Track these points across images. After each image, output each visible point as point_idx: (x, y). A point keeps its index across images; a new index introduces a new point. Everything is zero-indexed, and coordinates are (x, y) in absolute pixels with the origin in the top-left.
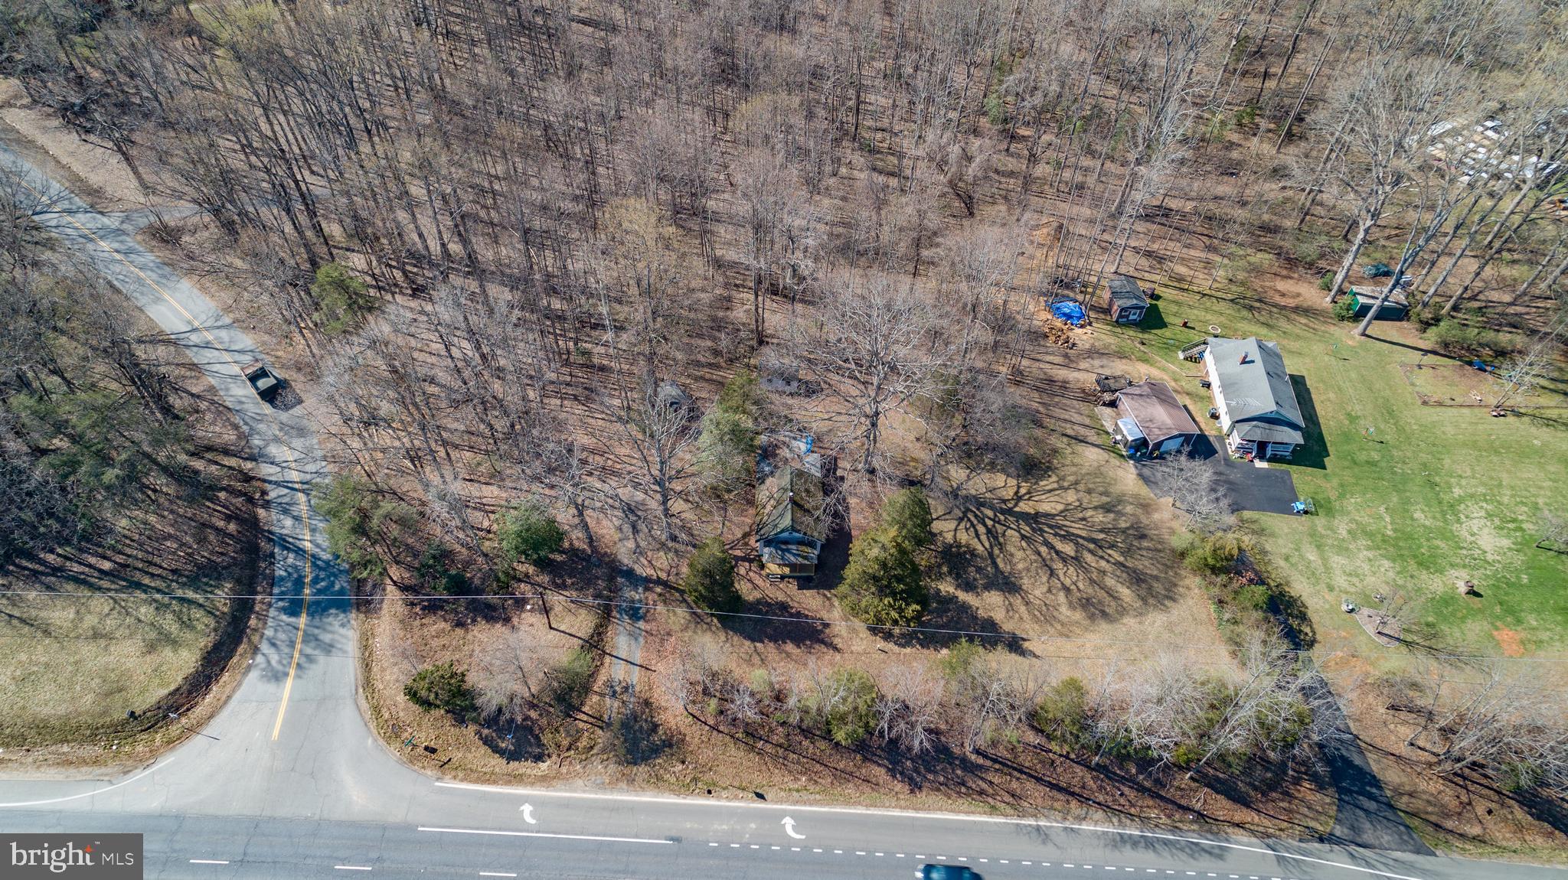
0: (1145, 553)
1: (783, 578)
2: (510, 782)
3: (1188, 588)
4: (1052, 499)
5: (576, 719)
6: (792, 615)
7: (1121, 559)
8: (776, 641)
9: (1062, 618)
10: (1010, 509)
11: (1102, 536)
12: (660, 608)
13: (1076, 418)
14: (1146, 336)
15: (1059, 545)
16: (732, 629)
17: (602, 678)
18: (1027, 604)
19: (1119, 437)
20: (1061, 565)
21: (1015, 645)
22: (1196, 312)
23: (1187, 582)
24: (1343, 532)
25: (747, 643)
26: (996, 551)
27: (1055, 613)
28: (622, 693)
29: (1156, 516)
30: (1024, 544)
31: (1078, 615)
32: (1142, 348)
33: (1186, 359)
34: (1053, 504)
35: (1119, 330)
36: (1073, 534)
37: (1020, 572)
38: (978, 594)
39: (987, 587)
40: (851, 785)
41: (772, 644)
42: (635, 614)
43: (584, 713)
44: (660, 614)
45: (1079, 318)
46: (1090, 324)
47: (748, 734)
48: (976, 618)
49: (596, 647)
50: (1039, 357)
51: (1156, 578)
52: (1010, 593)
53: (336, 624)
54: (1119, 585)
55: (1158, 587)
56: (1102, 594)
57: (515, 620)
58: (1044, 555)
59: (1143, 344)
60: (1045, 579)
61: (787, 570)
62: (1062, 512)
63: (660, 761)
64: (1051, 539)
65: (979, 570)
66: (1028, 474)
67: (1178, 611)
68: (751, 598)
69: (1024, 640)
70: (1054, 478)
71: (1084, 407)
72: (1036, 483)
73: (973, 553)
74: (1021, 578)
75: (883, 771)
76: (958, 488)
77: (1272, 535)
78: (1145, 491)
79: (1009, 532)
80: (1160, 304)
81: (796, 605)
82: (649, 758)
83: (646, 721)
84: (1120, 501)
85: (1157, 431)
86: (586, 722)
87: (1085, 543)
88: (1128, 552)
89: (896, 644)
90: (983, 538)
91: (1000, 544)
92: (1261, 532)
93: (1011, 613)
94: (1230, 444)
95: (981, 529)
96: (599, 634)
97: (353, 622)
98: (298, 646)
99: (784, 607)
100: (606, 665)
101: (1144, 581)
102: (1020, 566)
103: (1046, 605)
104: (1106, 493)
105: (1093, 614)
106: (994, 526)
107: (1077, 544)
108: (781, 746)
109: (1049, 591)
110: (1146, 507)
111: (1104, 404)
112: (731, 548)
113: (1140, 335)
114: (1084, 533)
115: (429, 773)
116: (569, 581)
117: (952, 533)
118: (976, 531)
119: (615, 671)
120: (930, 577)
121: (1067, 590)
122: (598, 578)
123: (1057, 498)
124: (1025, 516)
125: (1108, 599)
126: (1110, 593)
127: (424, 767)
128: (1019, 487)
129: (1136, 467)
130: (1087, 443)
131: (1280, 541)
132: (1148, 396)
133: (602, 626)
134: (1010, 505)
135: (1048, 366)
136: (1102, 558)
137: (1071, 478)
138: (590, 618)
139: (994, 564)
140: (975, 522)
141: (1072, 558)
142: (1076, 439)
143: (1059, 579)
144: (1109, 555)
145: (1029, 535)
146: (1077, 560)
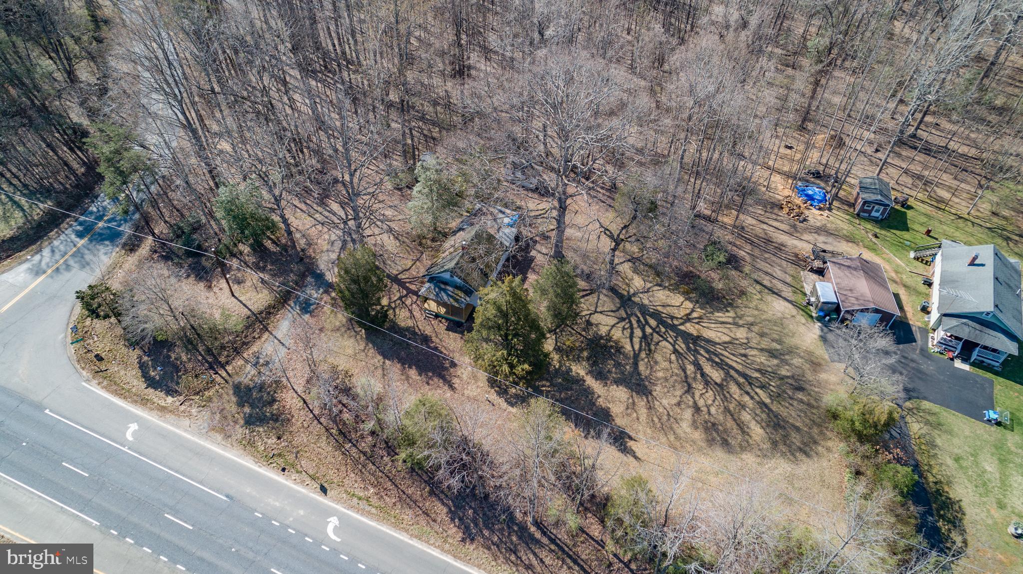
0: (795, 403)
1: (437, 316)
2: (136, 402)
3: (829, 450)
4: (720, 330)
5: (216, 373)
6: (429, 347)
7: (768, 401)
8: (403, 364)
9: (679, 431)
10: (676, 326)
11: (757, 375)
12: (327, 308)
13: (778, 273)
14: (883, 232)
15: (708, 369)
16: (374, 344)
17: (255, 348)
18: (650, 408)
19: (813, 299)
20: (701, 387)
21: (621, 440)
22: (945, 227)
23: (830, 444)
25: (380, 358)
26: (643, 355)
27: (675, 426)
28: (263, 365)
29: (823, 376)
30: (673, 357)
31: (698, 435)
32: (874, 239)
33: (916, 258)
34: (719, 334)
35: (857, 221)
36: (727, 364)
37: (658, 379)
38: (606, 385)
39: (617, 382)
40: (410, 512)
41: (399, 366)
42: (306, 307)
43: (226, 371)
44: (323, 313)
45: (820, 201)
46: (830, 209)
47: (341, 432)
48: (594, 404)
49: (261, 322)
50: (766, 220)
51: (798, 429)
52: (638, 393)
53: (103, 251)
54: (754, 422)
55: (796, 439)
56: (730, 424)
57: (214, 283)
58: (688, 372)
59: (876, 237)
60: (678, 393)
61: (443, 310)
62: (726, 343)
63: (261, 429)
64: (702, 361)
65: (618, 365)
66: (707, 303)
67: (807, 467)
68: (403, 324)
69: (631, 438)
70: (732, 314)
71: (791, 269)
72: (712, 313)
73: (619, 349)
74: (656, 385)
75: (445, 510)
76: (634, 294)
77: (950, 432)
78: (821, 352)
79: (664, 343)
80: (910, 213)
81: (438, 341)
82: (253, 424)
83: (269, 393)
84: (791, 351)
85: (853, 300)
86: (223, 378)
87: (736, 376)
88: (777, 397)
89: (506, 401)
90: (636, 341)
91: (650, 350)
92: (938, 426)
93: (629, 411)
94: (933, 338)
95: (638, 333)
96: (270, 313)
97: (114, 254)
98: (66, 257)
99: (426, 339)
100: (263, 339)
101: (782, 427)
102: (660, 374)
103: (669, 415)
104: (779, 342)
105: (713, 439)
106: (652, 334)
107: (727, 374)
108: (365, 454)
109: (679, 404)
110: (816, 365)
111: (812, 270)
112: (410, 282)
113: (878, 230)
114: (739, 367)
115: (84, 373)
116: (269, 267)
117: (608, 328)
118: (632, 333)
119: (266, 347)
120: (567, 356)
121: (697, 409)
122: (292, 271)
123: (725, 331)
124: (686, 336)
125: (736, 430)
126: (742, 427)
127: (83, 369)
128: (693, 311)
129: (822, 330)
130: (780, 296)
131: (956, 441)
132: (855, 269)
133: (274, 308)
134: (676, 322)
135: (771, 229)
136: (748, 393)
137: (749, 319)
138: (268, 298)
139: (636, 365)
140: (635, 325)
141: (716, 383)
142: (769, 290)
143: (693, 397)
144: (756, 393)
145: (681, 351)
146: (721, 387)
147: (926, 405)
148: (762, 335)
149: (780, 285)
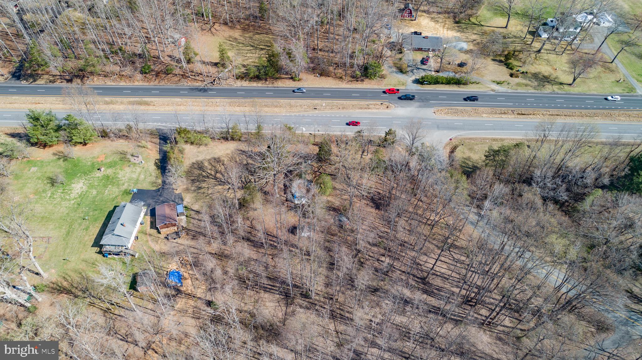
0: (195, 175)
4: (217, 190)
7: (203, 173)
9: (227, 158)
11: (206, 179)
14: (145, 268)
15: (221, 176)
18: (236, 161)
20: (222, 171)
24: (126, 185)
27: (229, 159)
29: (185, 187)
30: (231, 176)
31: (222, 159)
32: (151, 259)
33: (136, 253)
46: (168, 272)
51: (195, 168)
55: (196, 166)
59: (150, 262)
60: (228, 167)
62: (216, 186)
78: (184, 195)
92: (153, 184)
101: (199, 167)
107: (215, 177)
109: (228, 164)
110: (187, 190)
114: (211, 180)
121: (223, 165)
129: (183, 203)
130: (196, 211)
131: (149, 180)
136: (209, 173)
137: (208, 197)
142: (199, 212)
143: (224, 167)
144: (206, 174)
146: (217, 172)
147: (154, 189)
148: (204, 193)
149: (196, 216)
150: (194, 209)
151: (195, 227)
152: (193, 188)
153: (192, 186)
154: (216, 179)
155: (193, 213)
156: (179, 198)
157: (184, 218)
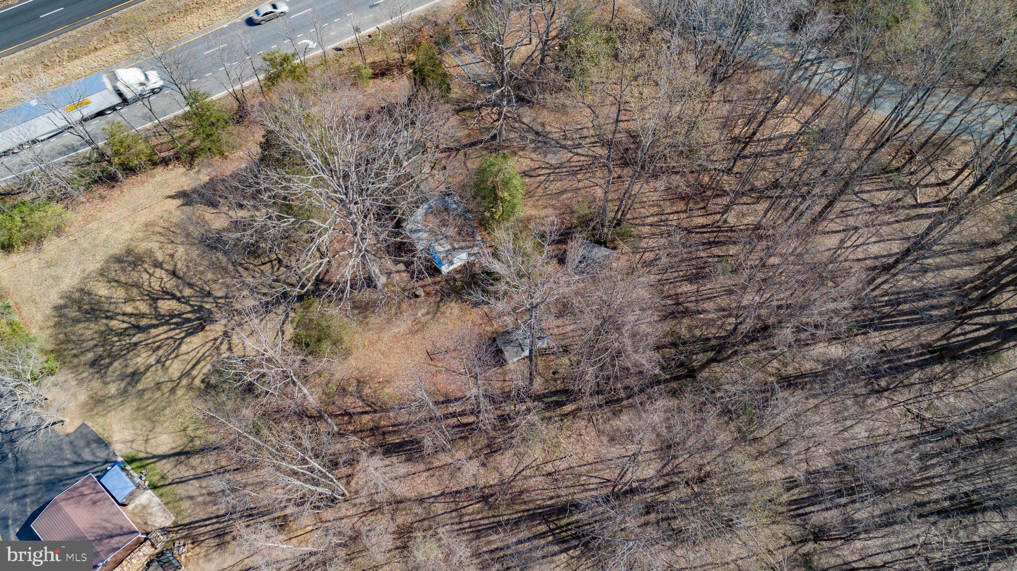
9: (155, 238)
13: (194, 489)
17: (480, 51)
21: (190, 197)
27: (162, 239)
28: (461, 50)
31: (143, 247)
36: (162, 325)
51: (76, 321)
55: (73, 313)
60: (179, 265)
62: (180, 344)
69: (183, 205)
70: (197, 382)
71: (189, 512)
78: (100, 424)
84: (124, 394)
101: (87, 312)
104: (140, 394)
107: (158, 316)
109: (172, 256)
110: (95, 403)
114: (154, 332)
119: (473, 56)
121: (158, 265)
128: (230, 349)
129: (114, 455)
130: (174, 455)
132: (101, 538)
136: (131, 315)
137: (180, 392)
141: (158, 299)
142: (187, 453)
143: (166, 270)
144: (123, 322)
145: (206, 299)
146: (153, 299)
148: (158, 385)
149: (183, 472)
150: (161, 451)
151: (205, 504)
152: (113, 389)
153: (106, 384)
154: (167, 323)
155: (165, 466)
156: (88, 444)
157: (147, 497)
